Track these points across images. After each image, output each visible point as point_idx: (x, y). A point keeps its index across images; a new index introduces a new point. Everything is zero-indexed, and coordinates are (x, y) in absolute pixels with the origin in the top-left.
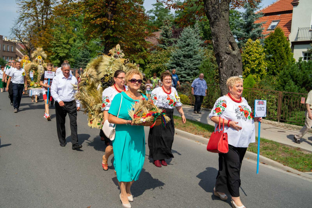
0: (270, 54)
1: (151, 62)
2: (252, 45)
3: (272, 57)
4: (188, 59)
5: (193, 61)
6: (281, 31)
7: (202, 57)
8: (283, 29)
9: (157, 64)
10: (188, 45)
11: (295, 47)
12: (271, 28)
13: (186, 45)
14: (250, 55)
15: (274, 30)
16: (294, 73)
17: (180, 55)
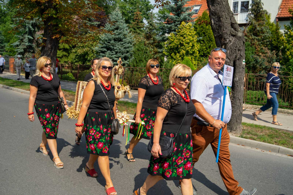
0: (199, 37)
2: (185, 27)
3: (202, 39)
4: (118, 42)
5: (124, 45)
7: (131, 40)
10: (117, 29)
13: (115, 29)
14: (184, 38)
15: (197, 13)
17: (111, 38)
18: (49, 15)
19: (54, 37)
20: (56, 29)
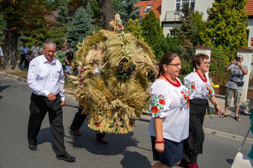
0: (146, 31)
1: (51, 37)
2: (132, 23)
3: (148, 33)
4: (81, 34)
6: (154, 13)
8: (155, 11)
9: (56, 38)
10: (81, 23)
11: (164, 26)
12: (146, 11)
13: (79, 23)
15: (148, 12)
16: (164, 46)
17: (75, 31)
18: (8, 11)
19: (12, 29)
20: (15, 23)
